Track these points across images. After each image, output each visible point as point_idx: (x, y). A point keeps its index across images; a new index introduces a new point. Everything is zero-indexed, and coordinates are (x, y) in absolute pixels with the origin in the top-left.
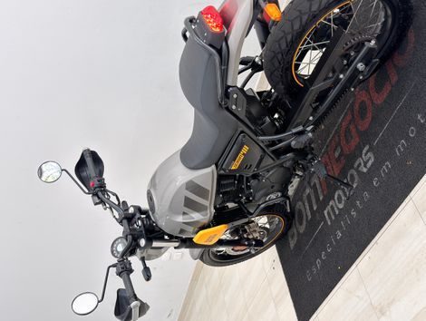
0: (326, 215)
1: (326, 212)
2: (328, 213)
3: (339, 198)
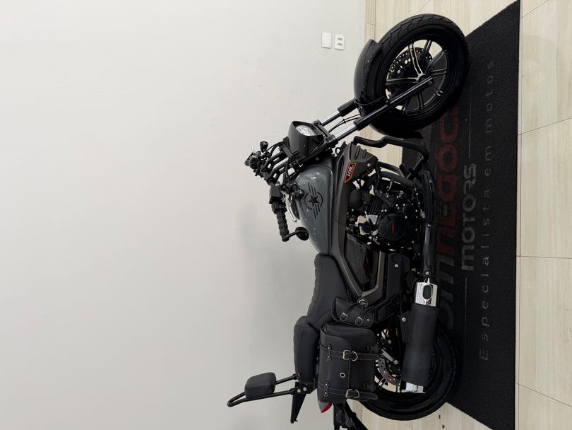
0: (465, 268)
2: (467, 263)
3: (467, 235)
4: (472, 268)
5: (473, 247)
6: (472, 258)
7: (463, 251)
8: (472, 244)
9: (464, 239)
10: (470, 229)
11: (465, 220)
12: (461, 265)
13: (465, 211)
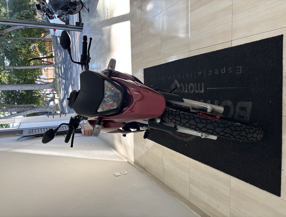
0: (203, 90)
1: (203, 91)
2: (201, 89)
3: (191, 89)
4: (203, 85)
5: (195, 84)
6: (199, 85)
7: (197, 92)
8: (194, 85)
9: (193, 91)
10: (189, 87)
11: (186, 91)
12: (202, 93)
13: (184, 92)
